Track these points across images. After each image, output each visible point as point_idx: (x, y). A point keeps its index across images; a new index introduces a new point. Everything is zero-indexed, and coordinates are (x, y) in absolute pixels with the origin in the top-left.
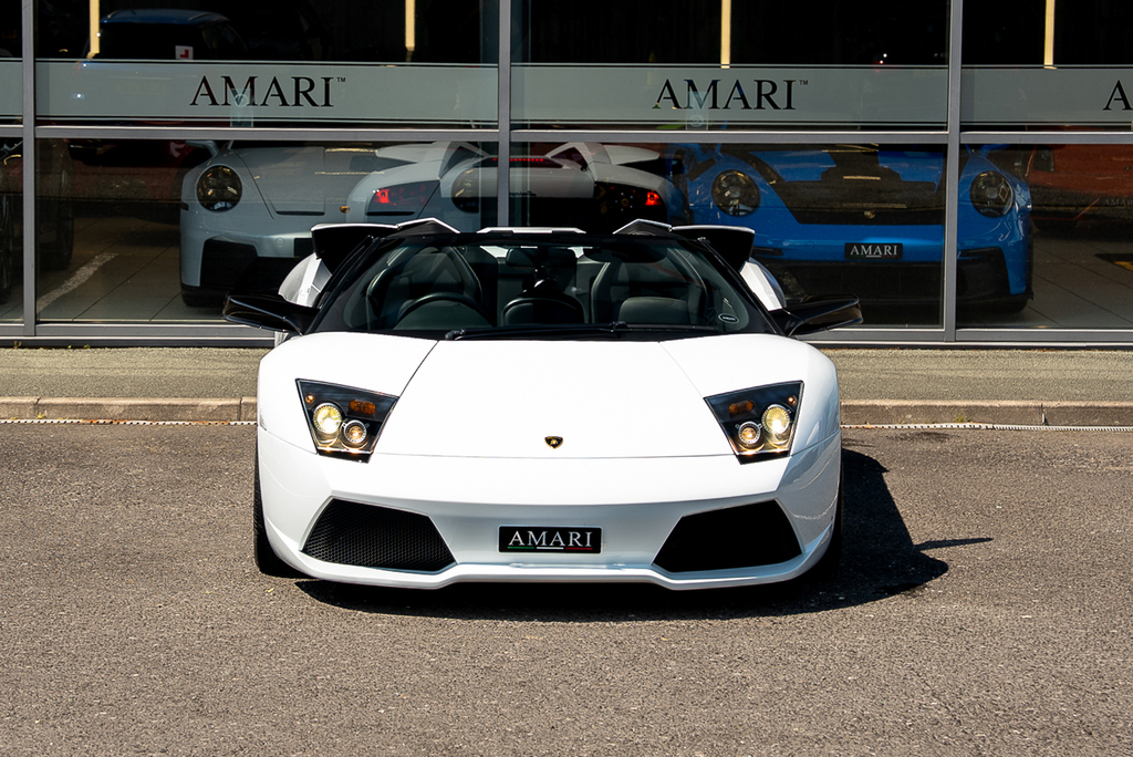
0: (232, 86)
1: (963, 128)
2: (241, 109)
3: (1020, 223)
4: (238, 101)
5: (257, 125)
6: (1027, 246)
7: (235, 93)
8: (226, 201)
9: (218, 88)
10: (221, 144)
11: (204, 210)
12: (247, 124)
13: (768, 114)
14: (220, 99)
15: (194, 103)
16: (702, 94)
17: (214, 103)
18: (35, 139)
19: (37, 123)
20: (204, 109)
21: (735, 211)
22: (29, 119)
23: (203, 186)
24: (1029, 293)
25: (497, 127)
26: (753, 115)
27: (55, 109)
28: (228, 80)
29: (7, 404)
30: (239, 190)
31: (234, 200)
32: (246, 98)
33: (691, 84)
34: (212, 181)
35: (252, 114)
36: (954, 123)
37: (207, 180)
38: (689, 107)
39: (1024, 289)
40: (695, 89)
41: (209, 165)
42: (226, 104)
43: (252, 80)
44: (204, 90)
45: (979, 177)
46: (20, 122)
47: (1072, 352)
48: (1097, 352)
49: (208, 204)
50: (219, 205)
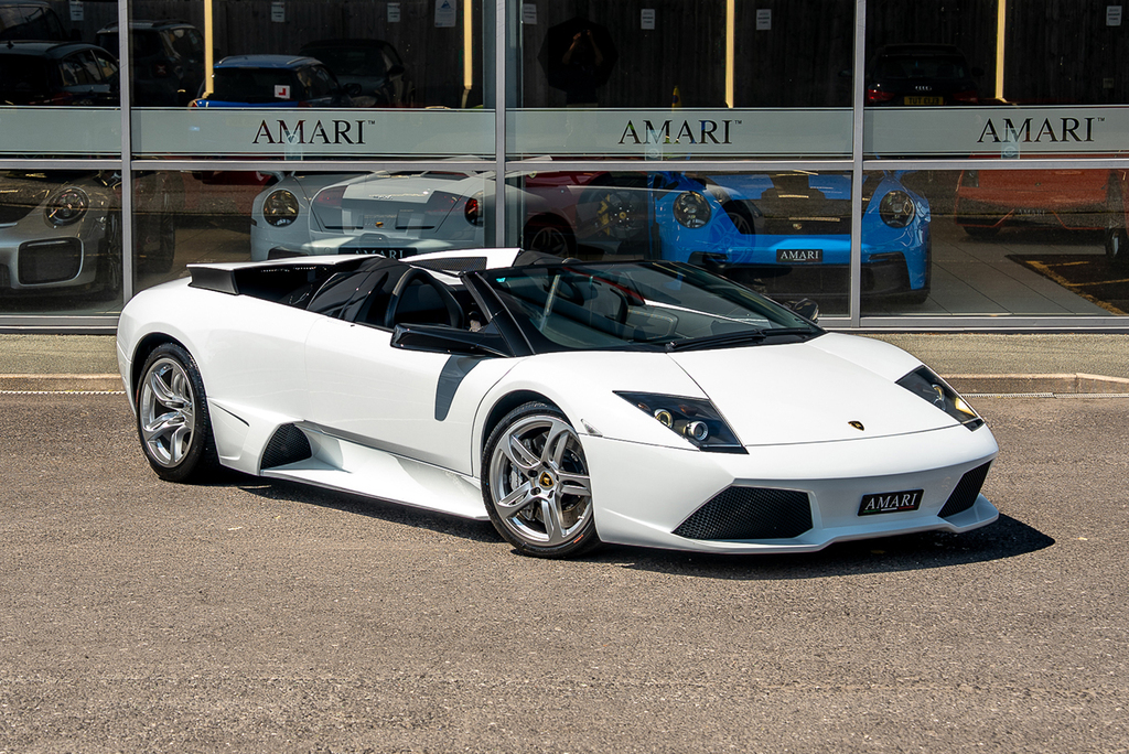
0: (285, 128)
1: (865, 158)
2: (292, 146)
3: (921, 232)
4: (290, 140)
5: (305, 158)
6: (926, 251)
7: (288, 134)
8: (286, 218)
9: (275, 129)
10: (287, 173)
11: (269, 225)
12: (298, 158)
13: (710, 147)
14: (276, 138)
15: (255, 142)
16: (657, 132)
17: (272, 141)
18: (132, 171)
19: (133, 158)
20: (264, 147)
21: (692, 224)
22: (126, 155)
23: (268, 204)
24: (927, 287)
25: (494, 159)
26: (699, 148)
27: (145, 148)
28: (282, 123)
29: (106, 379)
30: (297, 211)
31: (292, 218)
32: (297, 137)
33: (648, 123)
34: (276, 203)
35: (302, 150)
36: (858, 153)
37: (272, 202)
38: (647, 142)
39: (922, 285)
40: (651, 128)
41: (275, 188)
42: (281, 142)
43: (301, 123)
44: (263, 131)
45: (888, 195)
46: (119, 157)
47: (952, 335)
48: (973, 335)
49: (272, 220)
50: (281, 222)
